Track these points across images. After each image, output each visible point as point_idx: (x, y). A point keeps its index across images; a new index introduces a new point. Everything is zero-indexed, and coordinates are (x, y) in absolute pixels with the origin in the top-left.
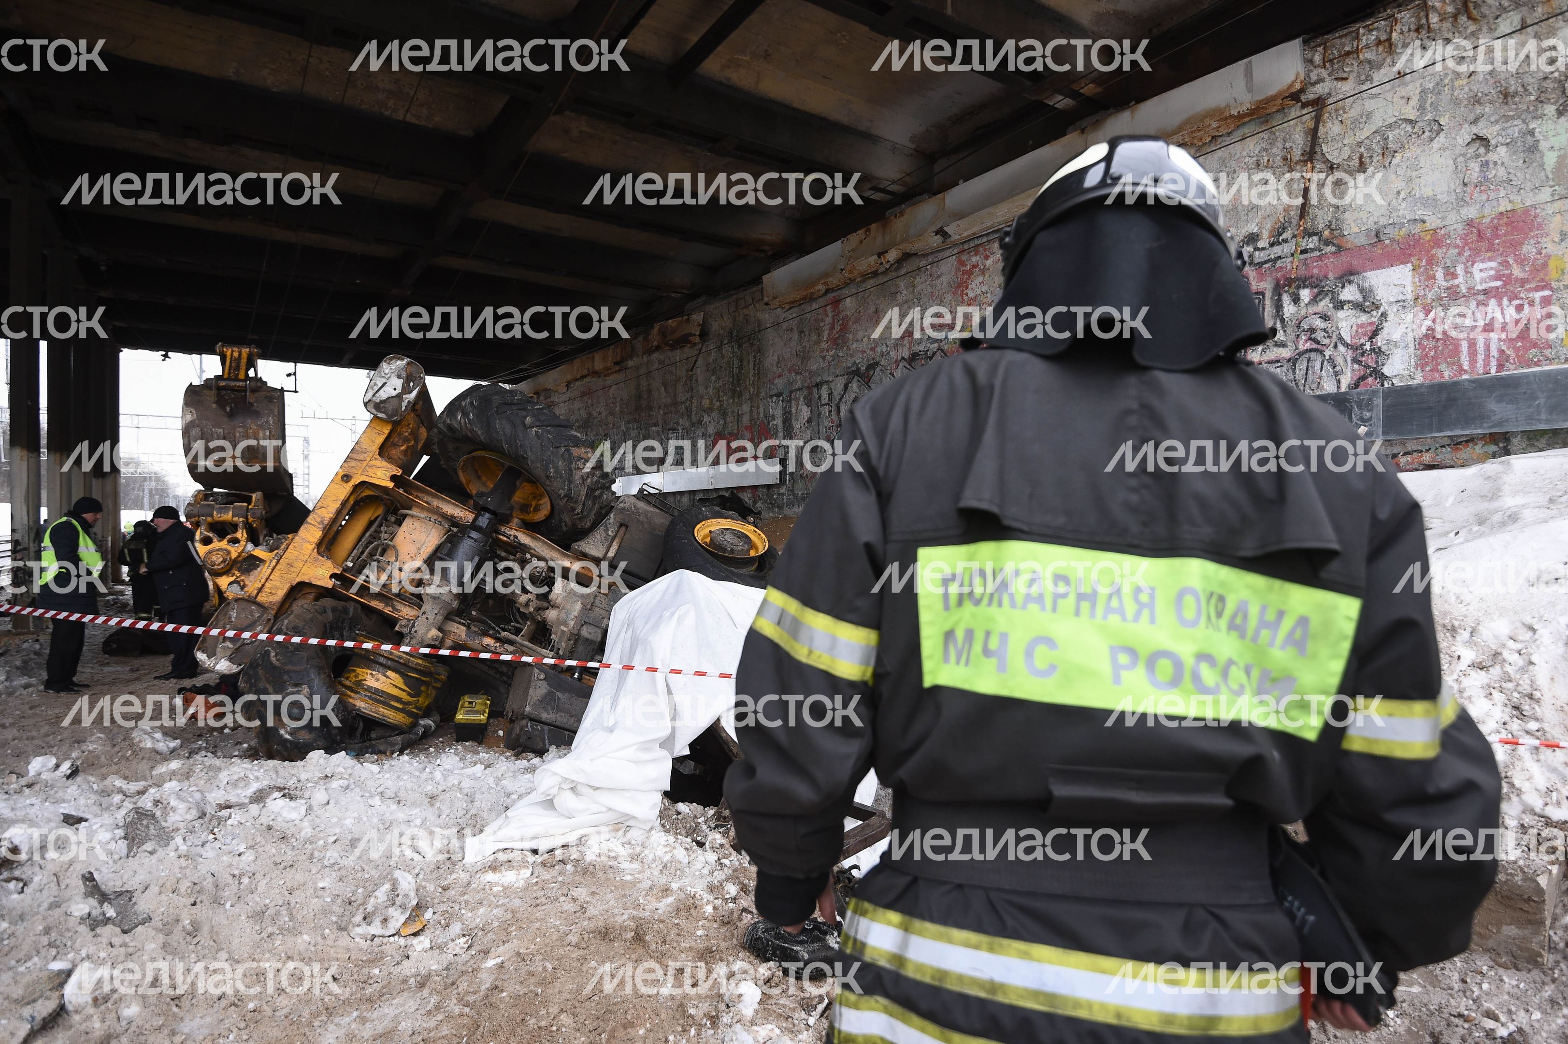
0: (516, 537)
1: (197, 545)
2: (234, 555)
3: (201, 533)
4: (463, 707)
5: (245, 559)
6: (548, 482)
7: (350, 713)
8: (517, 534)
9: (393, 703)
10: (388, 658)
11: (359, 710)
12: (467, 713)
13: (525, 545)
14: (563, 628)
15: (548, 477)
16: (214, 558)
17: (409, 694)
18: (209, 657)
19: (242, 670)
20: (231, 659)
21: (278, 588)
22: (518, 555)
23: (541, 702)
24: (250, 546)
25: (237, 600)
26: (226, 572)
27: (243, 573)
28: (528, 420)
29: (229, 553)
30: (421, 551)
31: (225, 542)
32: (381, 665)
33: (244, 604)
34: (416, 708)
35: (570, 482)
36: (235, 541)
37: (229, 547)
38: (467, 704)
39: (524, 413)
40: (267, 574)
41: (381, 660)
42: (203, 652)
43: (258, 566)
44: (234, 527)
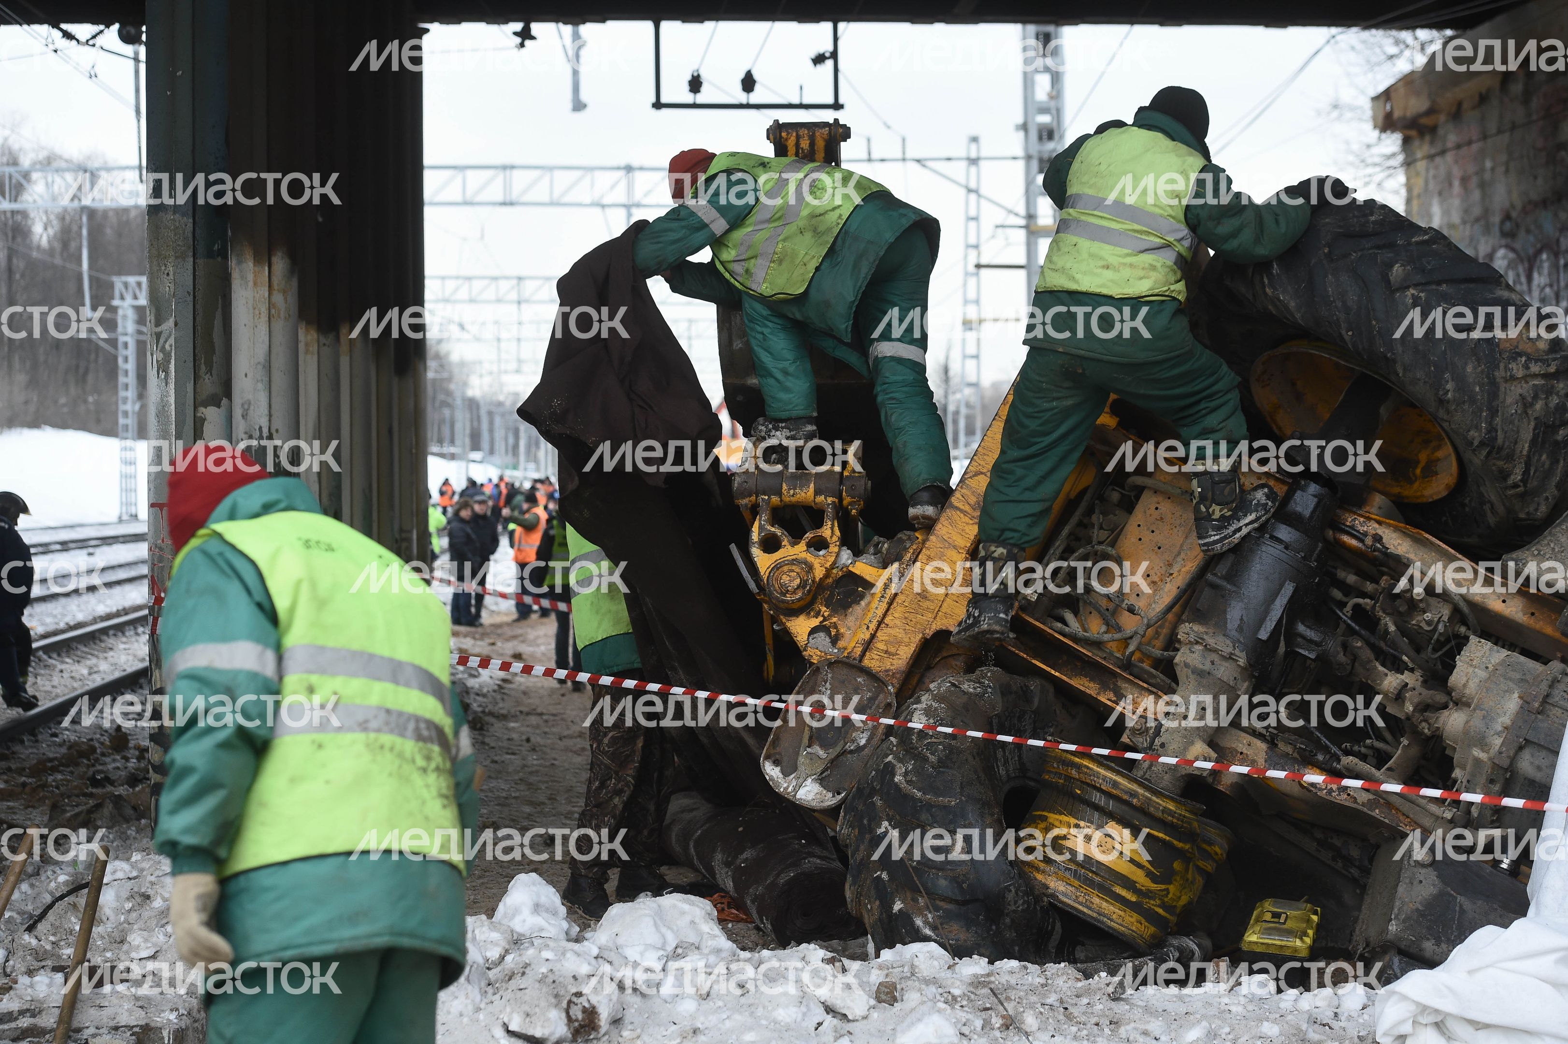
0: (1378, 538)
1: (756, 552)
2: (819, 573)
3: (761, 528)
4: (1257, 920)
5: (838, 582)
6: (1441, 414)
7: (1038, 899)
8: (1381, 531)
9: (1119, 890)
10: (1109, 795)
11: (1053, 896)
12: (1268, 931)
13: (1397, 559)
14: (1477, 753)
15: (1441, 402)
16: (785, 579)
17: (1149, 874)
18: (786, 774)
19: (843, 801)
20: (822, 781)
21: (899, 643)
22: (1384, 581)
23: (1421, 914)
24: (846, 556)
25: (831, 664)
26: (804, 608)
27: (834, 611)
28: (1397, 271)
29: (810, 568)
30: (1175, 570)
31: (802, 546)
32: (1096, 808)
33: (844, 672)
34: (1163, 906)
35: (1494, 412)
36: (819, 544)
37: (810, 558)
38: (1268, 916)
39: (1389, 255)
40: (880, 612)
41: (1097, 798)
42: (776, 763)
43: (862, 597)
44: (816, 517)
